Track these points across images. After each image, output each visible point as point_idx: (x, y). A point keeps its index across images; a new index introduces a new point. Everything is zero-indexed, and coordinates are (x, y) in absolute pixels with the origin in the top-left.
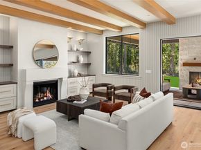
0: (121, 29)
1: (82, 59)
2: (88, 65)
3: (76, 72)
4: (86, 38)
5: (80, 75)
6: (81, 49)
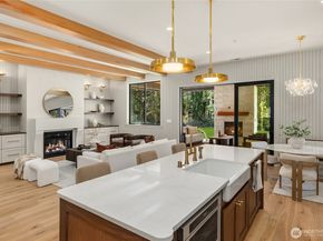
0: (143, 76)
1: (103, 108)
2: (111, 115)
3: (95, 122)
4: (109, 83)
5: (100, 126)
6: (102, 97)
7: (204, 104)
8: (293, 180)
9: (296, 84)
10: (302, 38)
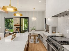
7: (9, 23)
8: (34, 39)
9: (33, 18)
10: (34, 9)
